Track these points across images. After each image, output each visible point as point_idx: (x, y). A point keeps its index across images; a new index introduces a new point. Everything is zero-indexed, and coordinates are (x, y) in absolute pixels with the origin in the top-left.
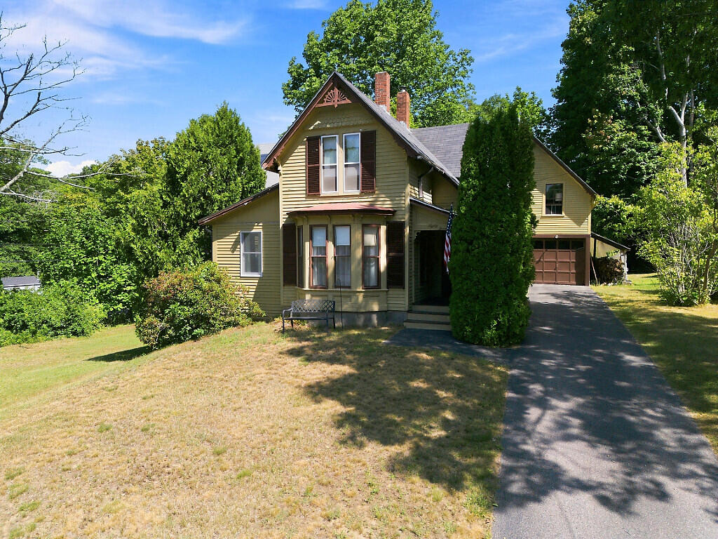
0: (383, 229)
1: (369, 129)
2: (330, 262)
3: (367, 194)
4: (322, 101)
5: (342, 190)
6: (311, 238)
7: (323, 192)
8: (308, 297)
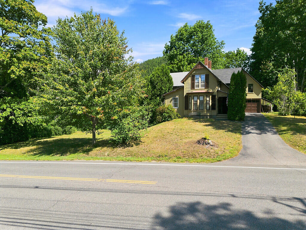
0: (211, 96)
1: (207, 74)
2: (198, 104)
3: (207, 89)
4: (196, 67)
5: (200, 88)
6: (193, 99)
7: (195, 88)
8: (192, 112)
